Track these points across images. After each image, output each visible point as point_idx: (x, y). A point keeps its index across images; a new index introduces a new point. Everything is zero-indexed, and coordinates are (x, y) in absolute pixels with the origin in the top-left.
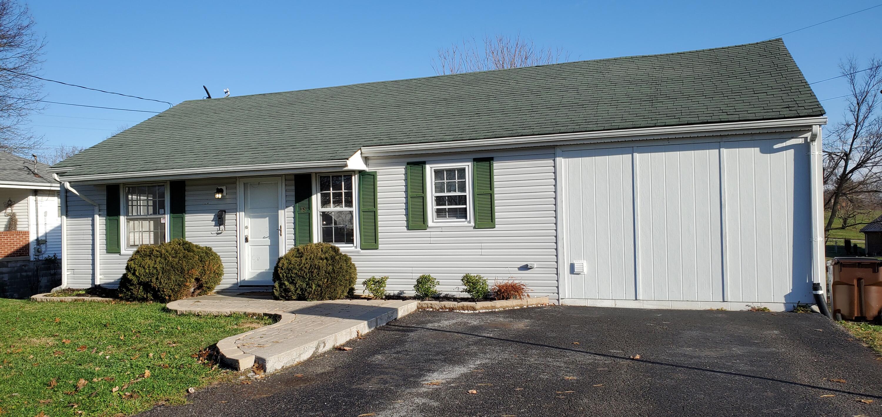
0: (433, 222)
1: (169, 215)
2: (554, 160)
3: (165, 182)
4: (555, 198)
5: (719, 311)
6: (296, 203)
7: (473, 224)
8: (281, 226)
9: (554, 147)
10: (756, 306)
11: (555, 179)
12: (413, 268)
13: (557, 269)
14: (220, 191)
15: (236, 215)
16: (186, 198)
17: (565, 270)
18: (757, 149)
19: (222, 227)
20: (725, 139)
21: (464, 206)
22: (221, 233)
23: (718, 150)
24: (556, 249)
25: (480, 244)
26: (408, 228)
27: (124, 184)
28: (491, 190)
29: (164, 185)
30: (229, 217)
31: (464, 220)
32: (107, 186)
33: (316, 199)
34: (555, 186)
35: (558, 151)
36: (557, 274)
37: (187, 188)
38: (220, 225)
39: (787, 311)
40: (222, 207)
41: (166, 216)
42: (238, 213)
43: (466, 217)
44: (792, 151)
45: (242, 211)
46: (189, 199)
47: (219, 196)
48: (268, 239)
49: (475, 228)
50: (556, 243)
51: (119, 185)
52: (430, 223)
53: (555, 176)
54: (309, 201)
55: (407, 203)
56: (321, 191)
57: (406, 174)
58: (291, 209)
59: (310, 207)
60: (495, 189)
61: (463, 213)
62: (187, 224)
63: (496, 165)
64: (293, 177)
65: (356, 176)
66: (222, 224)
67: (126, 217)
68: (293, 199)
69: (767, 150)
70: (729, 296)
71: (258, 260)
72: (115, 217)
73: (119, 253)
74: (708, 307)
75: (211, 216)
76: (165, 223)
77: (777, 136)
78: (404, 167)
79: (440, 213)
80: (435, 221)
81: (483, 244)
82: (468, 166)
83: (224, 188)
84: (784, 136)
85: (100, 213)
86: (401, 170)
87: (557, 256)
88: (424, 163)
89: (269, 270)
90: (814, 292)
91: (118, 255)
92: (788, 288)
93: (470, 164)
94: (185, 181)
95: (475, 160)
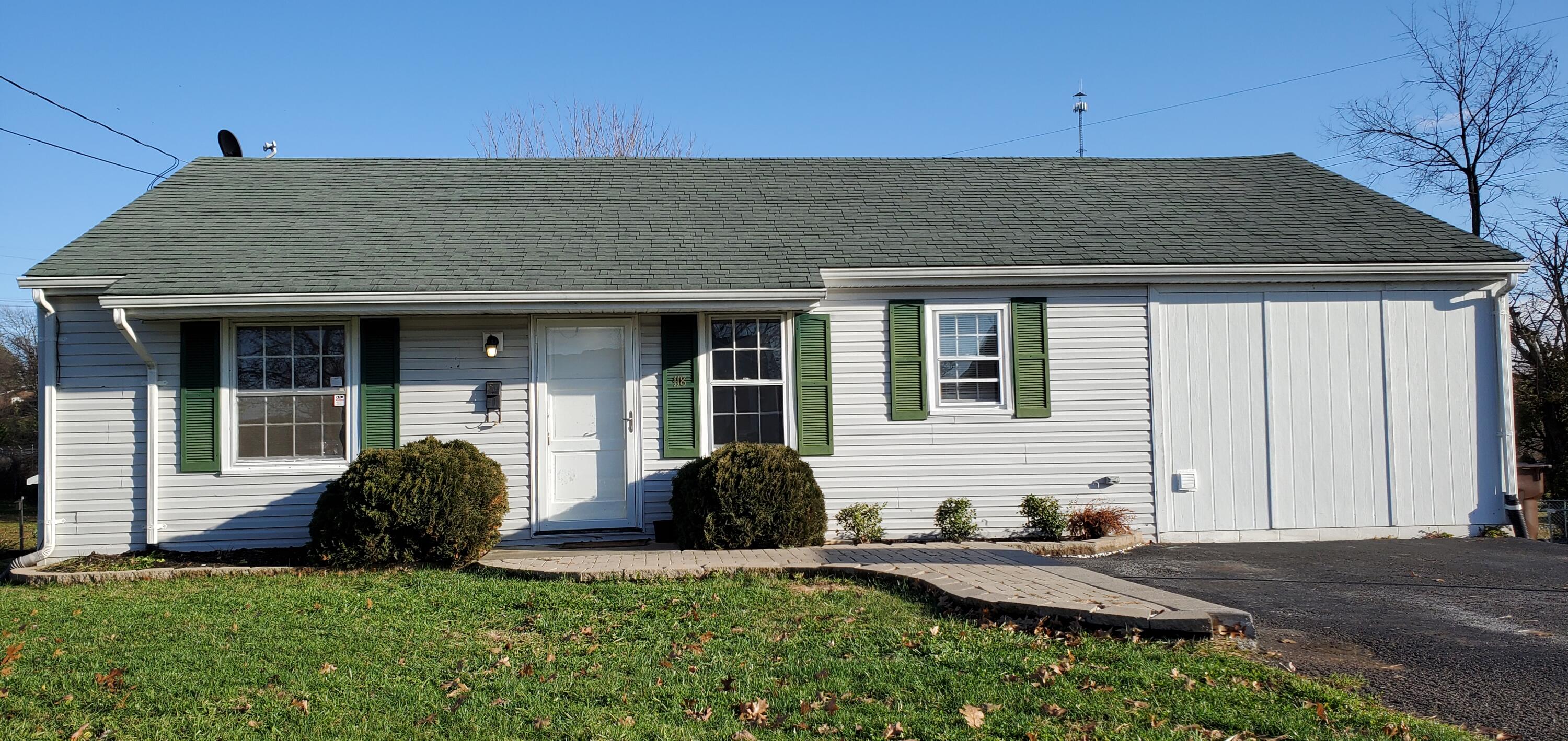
0: (938, 406)
1: (356, 389)
2: (1146, 307)
3: (349, 318)
4: (1148, 369)
5: (1384, 540)
6: (663, 369)
7: (1011, 410)
8: (631, 413)
9: (1146, 286)
10: (1432, 530)
11: (1148, 338)
12: (900, 489)
13: (1153, 484)
14: (493, 342)
15: (528, 390)
16: (402, 355)
17: (1162, 486)
18: (1430, 304)
19: (493, 415)
20: (1388, 287)
21: (995, 380)
22: (490, 427)
23: (1378, 302)
24: (1151, 452)
25: (1023, 445)
26: (891, 416)
27: (232, 320)
28: (1043, 352)
29: (342, 327)
30: (510, 395)
31: (994, 403)
32: (182, 323)
33: (705, 362)
34: (1147, 348)
35: (1153, 292)
36: (1153, 493)
37: (402, 334)
38: (488, 410)
39: (1472, 536)
40: (493, 375)
41: (348, 388)
42: (532, 386)
43: (997, 399)
44: (1472, 309)
45: (542, 381)
46: (408, 355)
47: (492, 352)
48: (594, 438)
49: (1015, 416)
50: (1151, 442)
51: (218, 322)
52: (932, 408)
53: (1149, 333)
54: (692, 365)
55: (888, 373)
56: (714, 347)
57: (887, 321)
58: (652, 380)
59: (693, 376)
60: (1050, 351)
61: (992, 393)
62: (403, 408)
63: (1052, 310)
64: (659, 320)
65: (789, 321)
66: (493, 409)
67: (235, 391)
68: (659, 361)
69: (1443, 305)
70: (1398, 519)
71: (571, 479)
72: (207, 392)
73: (218, 473)
74: (1369, 536)
75: (466, 391)
76: (344, 407)
77: (1455, 287)
78: (884, 308)
79: (948, 391)
80: (941, 404)
81: (1027, 445)
82: (1002, 310)
83: (500, 336)
84: (1464, 287)
85: (161, 383)
86: (876, 313)
87: (1152, 463)
88: (922, 302)
89: (598, 498)
90: (1510, 508)
91: (210, 477)
92: (1472, 503)
93: (1005, 306)
94: (398, 319)
95: (1013, 300)
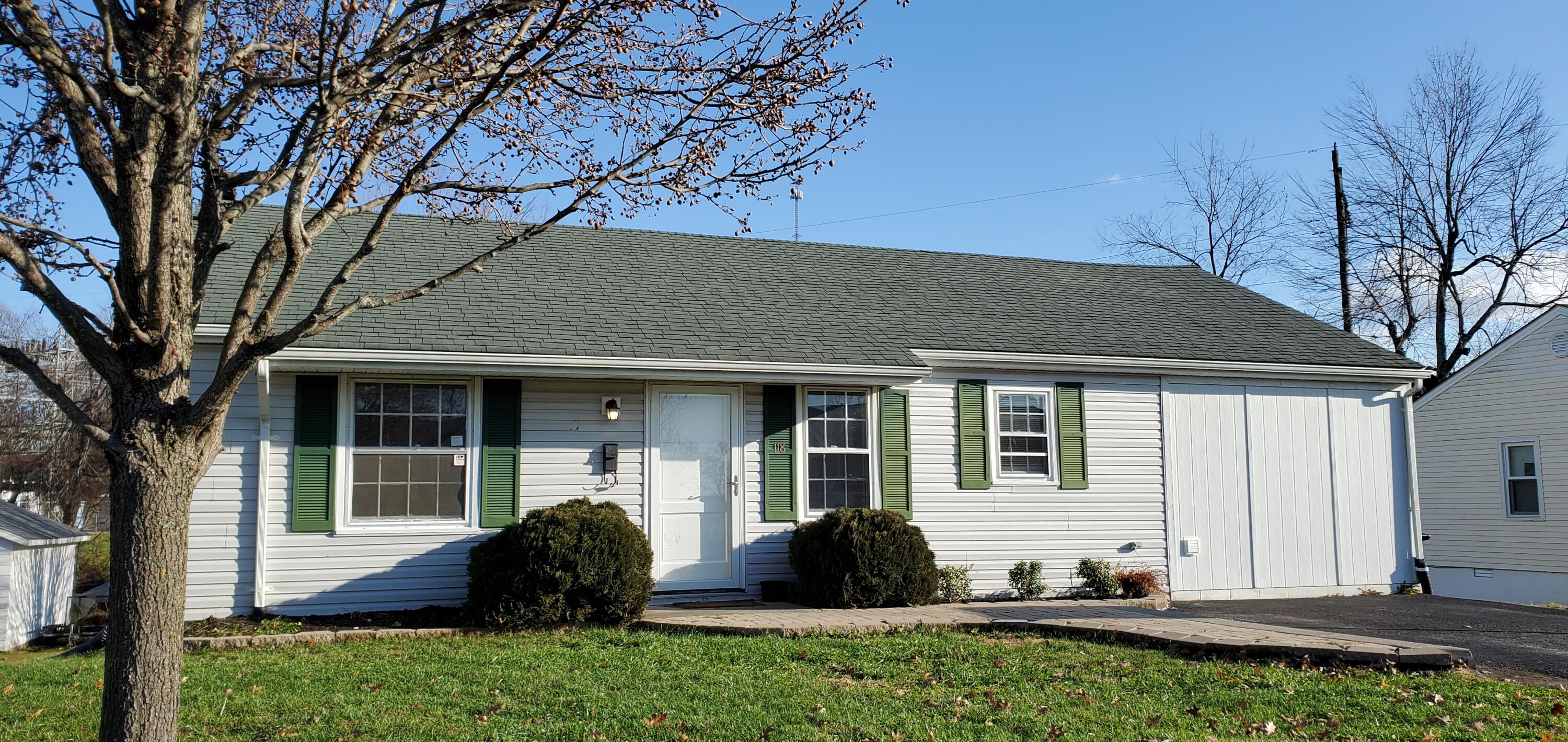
0: (998, 477)
1: (477, 450)
2: (1160, 395)
3: (471, 378)
4: (1162, 449)
5: (1336, 598)
6: (765, 436)
7: (1057, 482)
8: (736, 477)
9: (1159, 377)
10: (1366, 589)
11: (1161, 422)
12: (968, 553)
13: (1166, 549)
14: (611, 405)
15: (642, 454)
16: (523, 416)
17: (1175, 550)
18: (1360, 400)
19: (609, 476)
20: (1332, 385)
21: (1043, 454)
22: (606, 489)
23: (1326, 398)
24: (1165, 521)
25: (1066, 514)
26: (960, 485)
27: (351, 375)
28: (1082, 431)
29: (465, 387)
30: (626, 459)
31: (1042, 475)
32: (297, 376)
33: (801, 430)
34: (1161, 431)
35: (1164, 382)
36: (1166, 557)
37: (524, 395)
38: (605, 471)
39: (1393, 593)
40: (608, 437)
41: (469, 450)
42: (647, 450)
43: (1047, 472)
44: (1387, 406)
45: (656, 446)
46: (530, 416)
47: (613, 415)
48: (698, 501)
49: (1060, 488)
50: (1164, 512)
51: (336, 378)
52: (995, 479)
53: (1161, 417)
54: (791, 433)
55: (958, 445)
56: (809, 417)
57: (957, 398)
58: (755, 446)
59: (791, 444)
60: (1087, 431)
61: (1041, 466)
62: (523, 468)
63: (1088, 394)
64: (761, 389)
65: (874, 395)
66: (609, 471)
67: (352, 450)
68: (761, 428)
69: (1368, 403)
70: (1344, 580)
71: (677, 541)
72: (323, 450)
73: (332, 533)
74: (1324, 594)
75: (584, 454)
76: (464, 467)
77: (1376, 388)
78: (953, 386)
79: (1006, 463)
80: (1001, 475)
81: (1070, 514)
82: (1049, 393)
83: (618, 400)
84: (1382, 388)
85: (273, 438)
86: (948, 390)
87: (1165, 530)
88: (985, 382)
89: (700, 560)
90: (1420, 570)
91: (322, 538)
92: (1392, 567)
93: (1051, 390)
94: (520, 381)
95: (1058, 384)
